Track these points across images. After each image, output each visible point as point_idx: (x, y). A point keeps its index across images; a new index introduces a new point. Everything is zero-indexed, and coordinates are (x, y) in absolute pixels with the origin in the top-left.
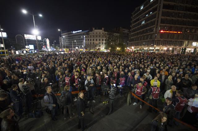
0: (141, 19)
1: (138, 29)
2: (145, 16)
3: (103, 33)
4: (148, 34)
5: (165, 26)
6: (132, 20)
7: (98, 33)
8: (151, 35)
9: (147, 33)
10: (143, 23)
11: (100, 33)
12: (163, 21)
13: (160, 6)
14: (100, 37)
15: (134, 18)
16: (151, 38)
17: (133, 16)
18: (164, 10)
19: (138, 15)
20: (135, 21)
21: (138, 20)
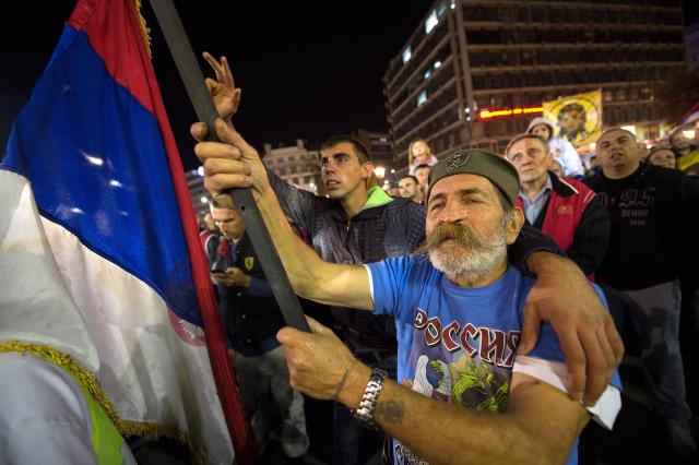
0: (412, 91)
1: (414, 122)
2: (422, 80)
3: (302, 158)
4: (446, 130)
5: (491, 96)
6: (386, 99)
7: (286, 159)
8: (457, 132)
9: (442, 128)
10: (423, 99)
11: (292, 159)
12: (478, 83)
13: (457, 39)
14: (294, 171)
15: (393, 91)
16: (458, 142)
17: (389, 86)
18: (474, 47)
19: (401, 81)
20: (399, 102)
21: (404, 95)
